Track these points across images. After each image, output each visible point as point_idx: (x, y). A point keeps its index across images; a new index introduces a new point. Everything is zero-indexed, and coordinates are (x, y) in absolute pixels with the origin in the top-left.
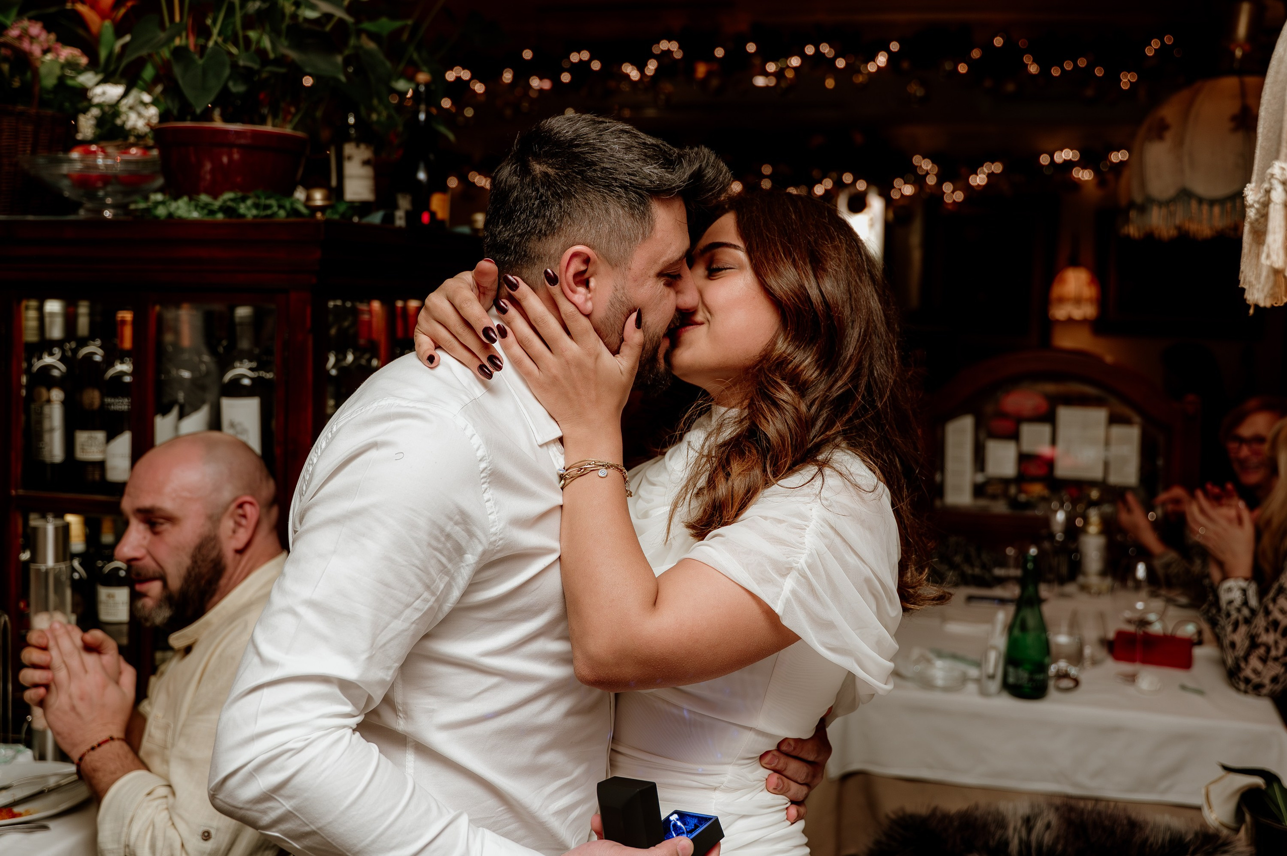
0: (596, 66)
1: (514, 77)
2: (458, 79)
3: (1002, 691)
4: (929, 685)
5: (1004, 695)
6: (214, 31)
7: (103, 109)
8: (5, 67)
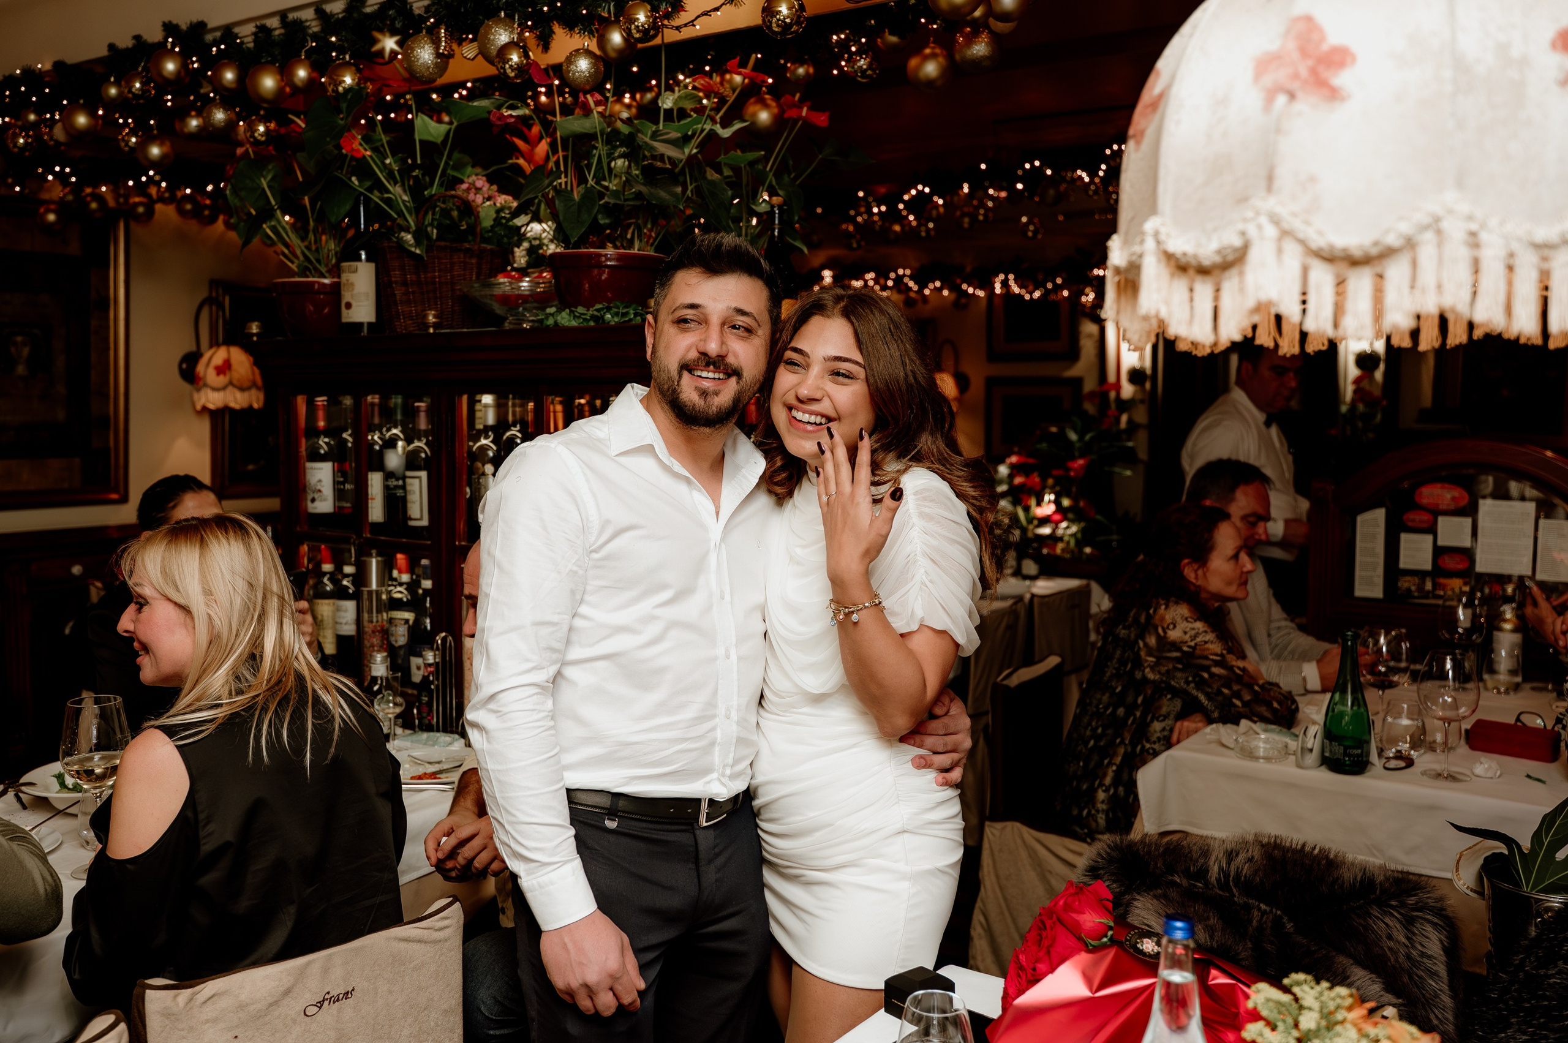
0: (1050, 171)
1: (971, 188)
2: (921, 194)
3: (1321, 765)
4: (1251, 755)
5: (1323, 768)
6: (589, 175)
7: (530, 242)
8: (455, 214)
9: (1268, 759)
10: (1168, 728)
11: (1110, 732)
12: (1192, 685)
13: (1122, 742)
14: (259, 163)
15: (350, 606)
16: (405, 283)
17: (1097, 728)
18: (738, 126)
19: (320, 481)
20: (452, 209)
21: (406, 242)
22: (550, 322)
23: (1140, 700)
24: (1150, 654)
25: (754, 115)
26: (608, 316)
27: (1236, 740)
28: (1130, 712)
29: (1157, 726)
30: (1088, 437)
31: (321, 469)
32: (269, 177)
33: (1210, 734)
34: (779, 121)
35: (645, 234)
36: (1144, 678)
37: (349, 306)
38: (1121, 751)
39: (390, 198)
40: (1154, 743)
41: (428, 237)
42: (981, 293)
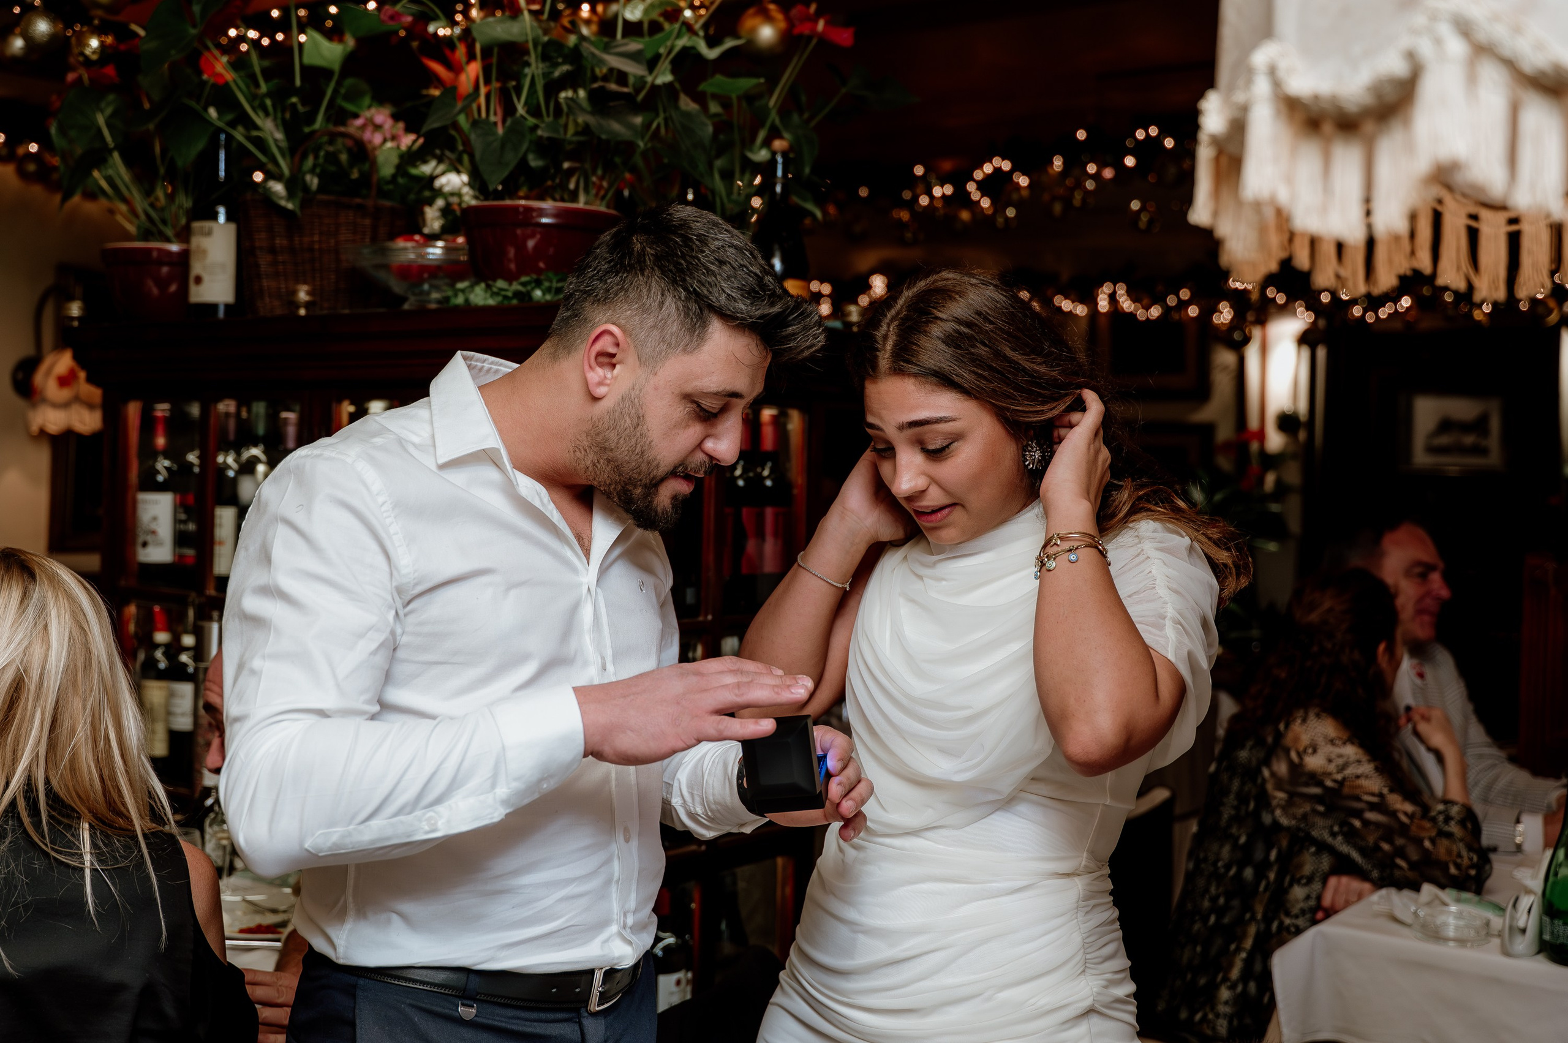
0: (1169, 143)
1: (1064, 163)
2: (998, 170)
3: (1539, 952)
4: (1435, 935)
5: (1540, 957)
6: (519, 99)
7: (446, 199)
8: (344, 157)
9: (1461, 942)
10: (1314, 895)
11: (1236, 903)
12: (1340, 838)
13: (1253, 918)
14: (95, 92)
15: (186, 689)
16: (272, 250)
17: (1217, 897)
18: (729, 43)
19: (155, 519)
20: (340, 152)
21: (275, 193)
22: (460, 300)
23: (1273, 855)
24: (1279, 786)
25: (753, 30)
26: (538, 293)
27: (1415, 913)
28: (1260, 874)
29: (1298, 892)
30: (1218, 497)
31: (156, 502)
32: (109, 111)
33: (1378, 904)
34: (789, 40)
35: (594, 183)
36: (1276, 824)
37: (198, 280)
38: (1252, 930)
39: (259, 138)
40: (1297, 917)
41: (306, 188)
42: (1081, 310)
